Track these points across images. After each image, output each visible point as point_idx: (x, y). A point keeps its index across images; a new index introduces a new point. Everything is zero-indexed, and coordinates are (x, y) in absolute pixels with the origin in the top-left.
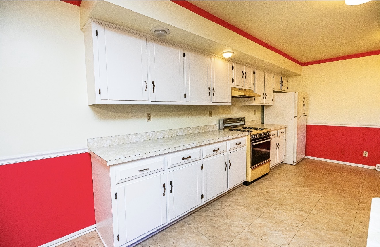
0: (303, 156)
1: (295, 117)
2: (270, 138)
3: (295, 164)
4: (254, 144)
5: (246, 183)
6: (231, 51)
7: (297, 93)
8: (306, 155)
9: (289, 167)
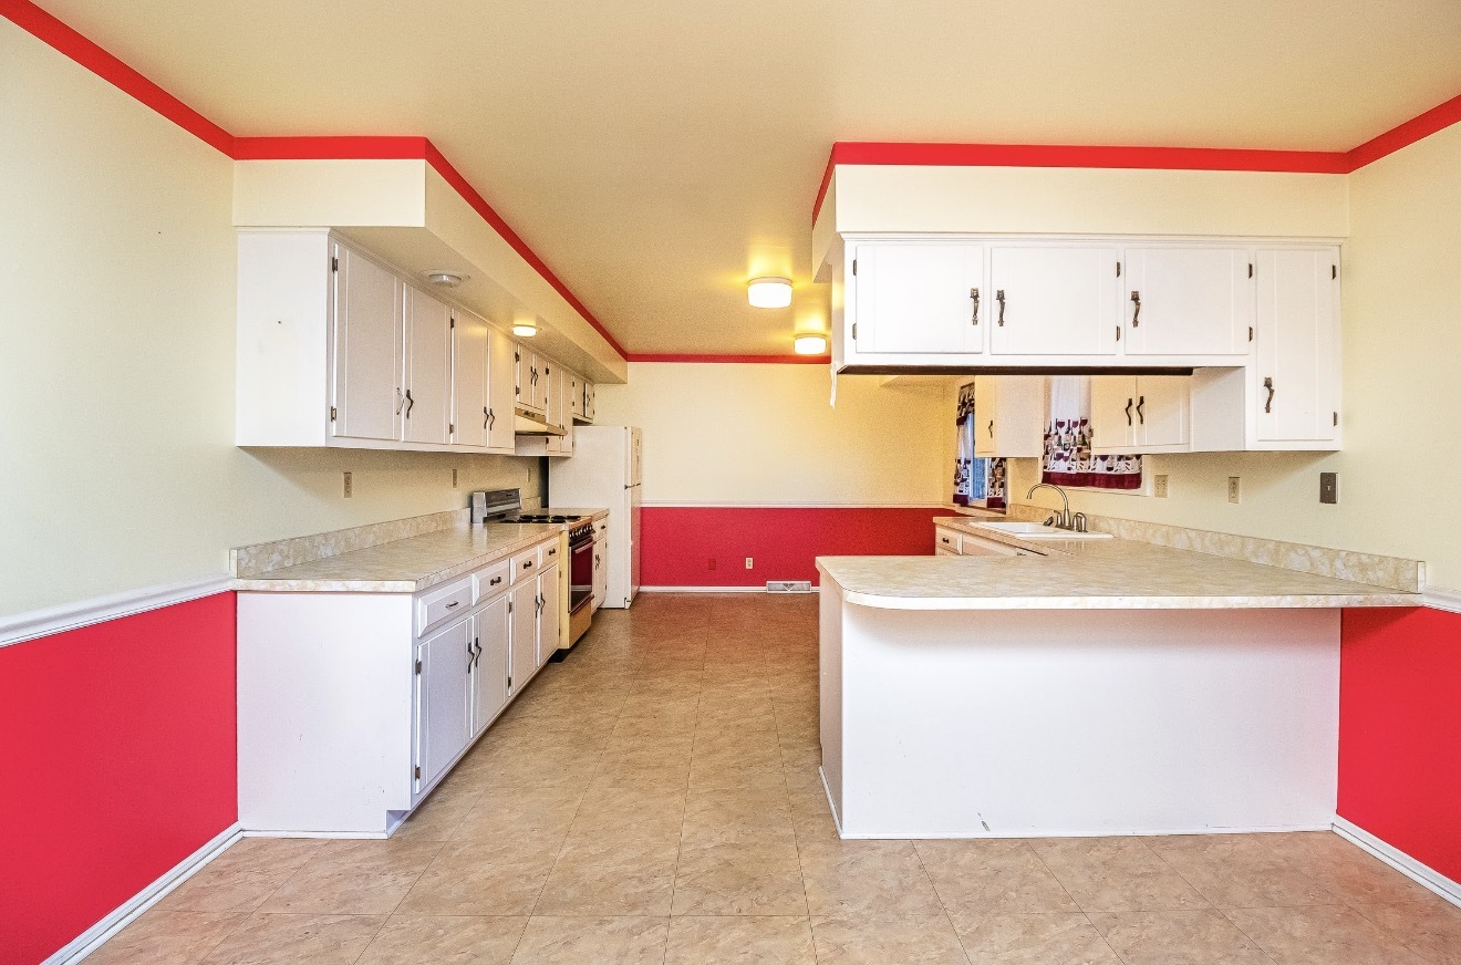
0: (636, 588)
1: (626, 487)
2: (591, 541)
3: (628, 605)
4: (577, 551)
5: (559, 656)
6: (533, 324)
7: (629, 429)
8: (641, 584)
9: (617, 613)
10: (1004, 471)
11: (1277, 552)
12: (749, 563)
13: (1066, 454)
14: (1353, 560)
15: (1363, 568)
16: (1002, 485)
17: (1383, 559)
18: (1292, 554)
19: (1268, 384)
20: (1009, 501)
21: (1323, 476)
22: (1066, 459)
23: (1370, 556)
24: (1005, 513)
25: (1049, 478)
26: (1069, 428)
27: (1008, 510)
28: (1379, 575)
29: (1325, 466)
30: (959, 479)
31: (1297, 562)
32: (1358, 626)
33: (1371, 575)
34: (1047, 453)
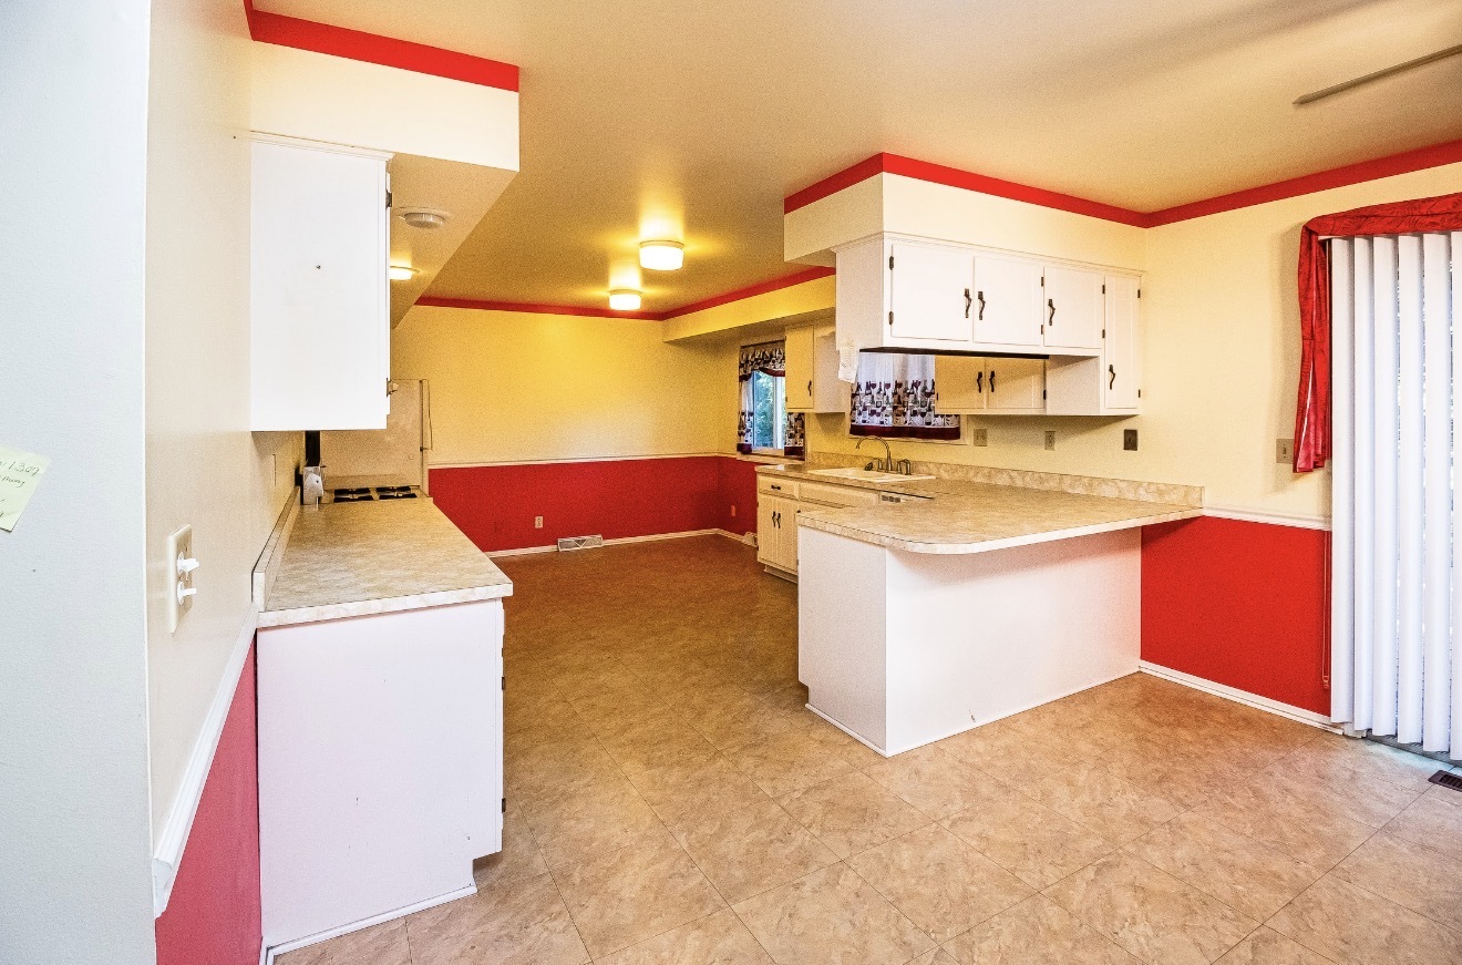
10: (803, 423)
11: (1091, 485)
12: (539, 522)
13: (879, 410)
14: (1153, 488)
15: (1160, 493)
16: (802, 436)
17: (1175, 487)
18: (1104, 486)
19: (1111, 370)
20: (809, 449)
21: (1127, 432)
22: (879, 415)
23: (1166, 485)
24: (803, 460)
25: (858, 431)
26: (880, 389)
27: (808, 458)
28: (1174, 497)
29: (1128, 425)
30: (742, 430)
31: (1108, 491)
32: (1152, 538)
33: (1167, 498)
34: (854, 409)
